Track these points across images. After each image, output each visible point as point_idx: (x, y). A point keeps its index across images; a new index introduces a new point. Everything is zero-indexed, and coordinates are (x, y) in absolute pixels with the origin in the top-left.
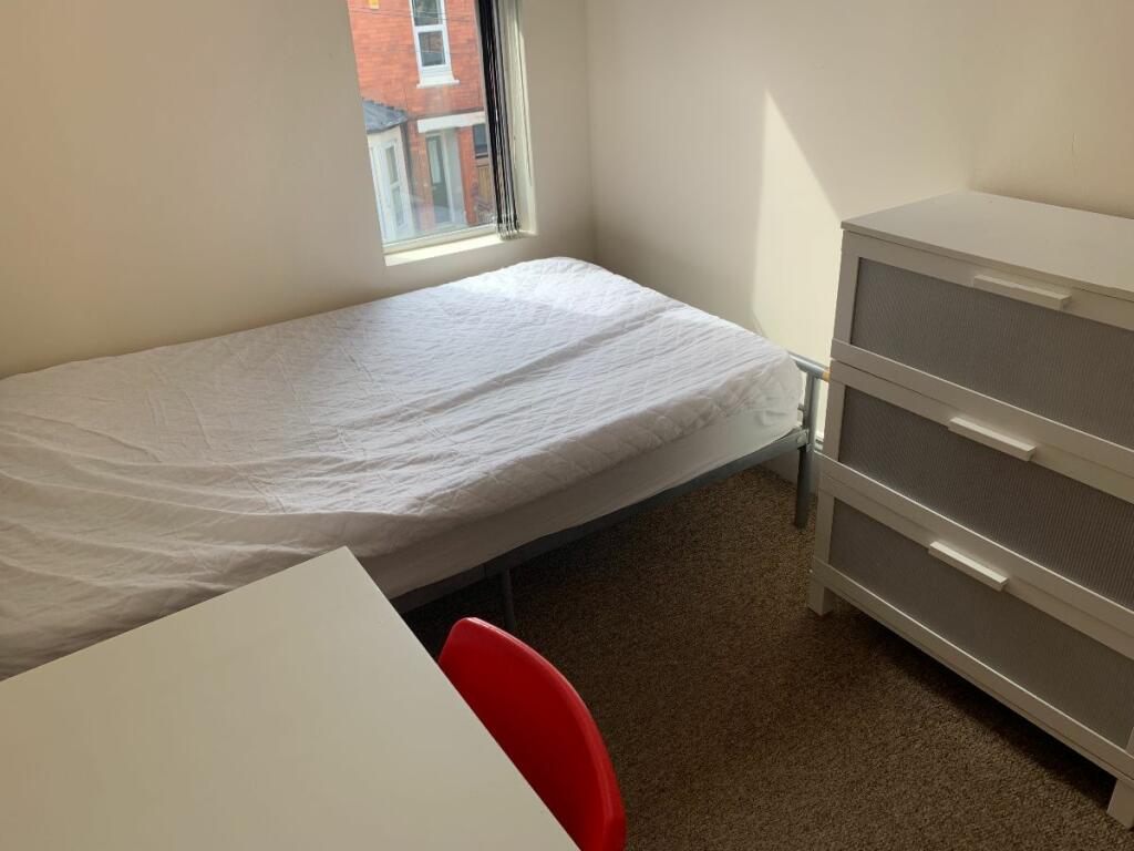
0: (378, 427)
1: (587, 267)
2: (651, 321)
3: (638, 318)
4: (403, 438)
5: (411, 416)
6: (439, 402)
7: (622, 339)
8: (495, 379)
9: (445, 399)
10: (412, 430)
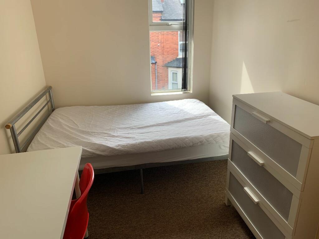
0: (124, 129)
1: (200, 102)
2: (205, 117)
3: (202, 116)
4: (128, 133)
5: (133, 128)
6: (141, 126)
7: (195, 120)
8: (156, 124)
9: (142, 126)
10: (131, 131)
